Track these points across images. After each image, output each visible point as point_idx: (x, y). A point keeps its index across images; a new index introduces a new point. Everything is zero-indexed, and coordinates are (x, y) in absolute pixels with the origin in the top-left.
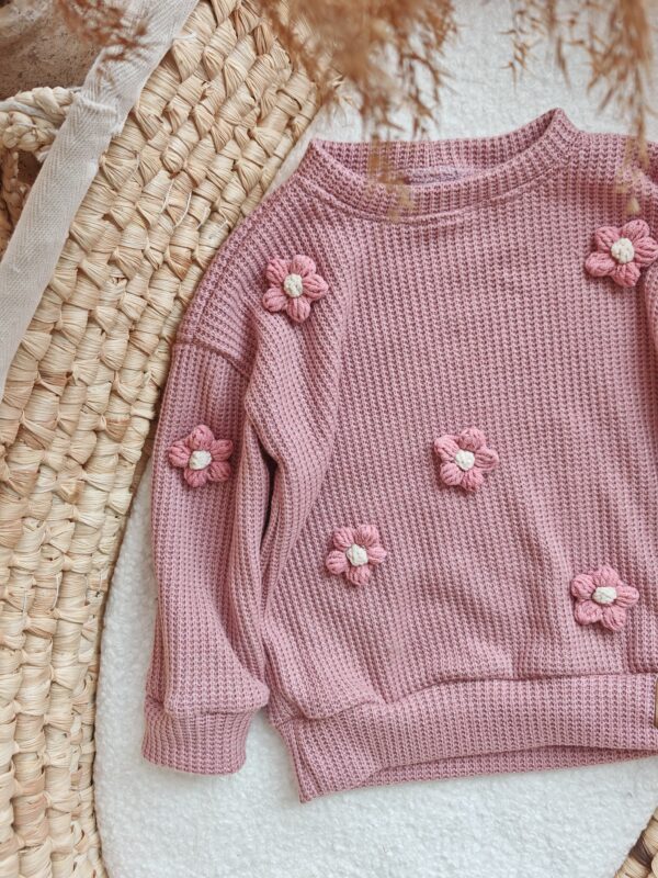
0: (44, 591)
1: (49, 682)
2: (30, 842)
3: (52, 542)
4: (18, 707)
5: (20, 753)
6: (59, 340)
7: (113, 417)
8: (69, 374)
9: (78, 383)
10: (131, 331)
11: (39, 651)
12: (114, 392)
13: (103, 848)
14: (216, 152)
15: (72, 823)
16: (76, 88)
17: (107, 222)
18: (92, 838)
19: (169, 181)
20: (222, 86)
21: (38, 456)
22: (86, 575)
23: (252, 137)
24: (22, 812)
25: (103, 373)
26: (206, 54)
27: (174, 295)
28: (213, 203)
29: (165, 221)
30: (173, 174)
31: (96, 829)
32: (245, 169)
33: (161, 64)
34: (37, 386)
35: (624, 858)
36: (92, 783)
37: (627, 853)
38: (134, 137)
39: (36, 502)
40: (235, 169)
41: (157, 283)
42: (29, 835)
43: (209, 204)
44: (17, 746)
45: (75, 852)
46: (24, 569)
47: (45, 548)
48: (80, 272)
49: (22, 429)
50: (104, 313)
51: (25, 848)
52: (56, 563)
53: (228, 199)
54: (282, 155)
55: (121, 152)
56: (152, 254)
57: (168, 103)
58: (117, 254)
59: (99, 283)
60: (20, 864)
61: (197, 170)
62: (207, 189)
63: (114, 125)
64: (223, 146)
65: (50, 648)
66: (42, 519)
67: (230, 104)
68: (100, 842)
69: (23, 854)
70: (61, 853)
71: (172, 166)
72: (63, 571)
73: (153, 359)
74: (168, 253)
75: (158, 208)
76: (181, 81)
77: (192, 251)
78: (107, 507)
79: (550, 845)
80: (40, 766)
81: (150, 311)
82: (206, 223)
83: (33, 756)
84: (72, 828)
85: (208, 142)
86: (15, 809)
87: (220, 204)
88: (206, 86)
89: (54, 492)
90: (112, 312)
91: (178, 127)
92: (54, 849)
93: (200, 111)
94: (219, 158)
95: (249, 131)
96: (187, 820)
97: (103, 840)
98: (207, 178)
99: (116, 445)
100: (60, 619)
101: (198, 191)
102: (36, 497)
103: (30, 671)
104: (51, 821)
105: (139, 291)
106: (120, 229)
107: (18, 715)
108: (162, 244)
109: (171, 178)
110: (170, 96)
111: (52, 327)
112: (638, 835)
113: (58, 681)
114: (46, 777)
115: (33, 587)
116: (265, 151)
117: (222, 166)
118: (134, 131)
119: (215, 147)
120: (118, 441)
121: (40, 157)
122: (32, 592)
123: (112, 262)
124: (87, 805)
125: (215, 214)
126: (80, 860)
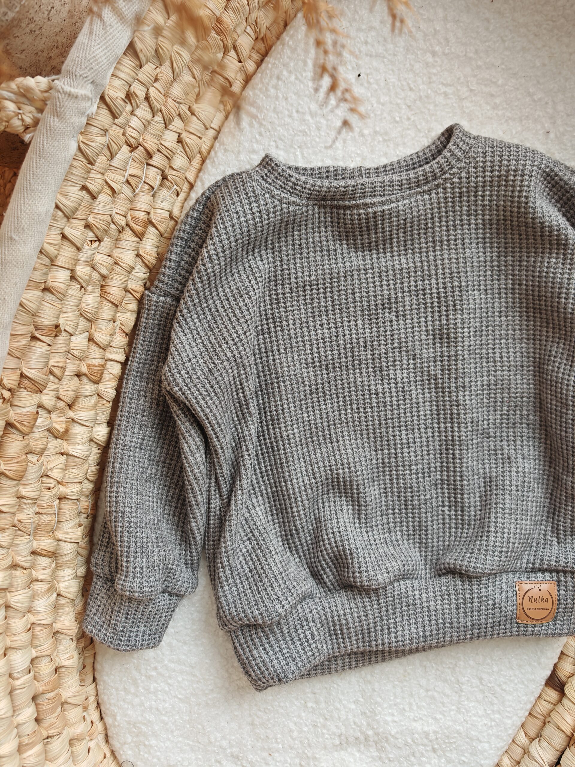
0: (45, 516)
1: (55, 595)
2: (51, 732)
3: (49, 473)
4: (32, 618)
5: (36, 657)
6: (48, 296)
7: (92, 362)
8: (57, 326)
9: (64, 334)
10: (102, 286)
11: (45, 569)
12: (91, 339)
13: (109, 734)
14: (166, 127)
15: (84, 714)
16: (54, 77)
17: (84, 192)
18: (99, 726)
19: (130, 154)
20: (170, 70)
21: (36, 398)
22: (78, 500)
23: (193, 114)
24: (43, 708)
25: (83, 324)
26: (159, 43)
27: (136, 252)
28: (163, 171)
29: (127, 190)
30: (133, 148)
31: (102, 718)
32: (188, 141)
33: (124, 54)
34: (34, 338)
35: (541, 687)
36: (94, 679)
37: (543, 683)
38: (104, 117)
39: (36, 440)
40: (180, 141)
41: (122, 244)
42: (51, 726)
43: (160, 172)
44: (33, 651)
45: (88, 738)
46: (29, 498)
47: (44, 479)
48: (64, 237)
49: (22, 376)
50: (82, 271)
51: (48, 738)
52: (53, 492)
53: (175, 167)
54: (216, 127)
55: (94, 130)
56: (117, 218)
57: (130, 86)
58: (90, 219)
59: (79, 245)
60: (46, 751)
61: (151, 144)
62: (157, 160)
63: (90, 107)
64: (171, 121)
65: (54, 565)
66: (41, 453)
67: (175, 85)
68: (106, 729)
69: (47, 743)
70: (78, 740)
71: (132, 141)
72: (59, 499)
73: (120, 309)
74: (129, 217)
75: (122, 178)
76: (141, 67)
77: (149, 213)
78: (91, 440)
79: (481, 683)
80: (54, 667)
81: (117, 268)
82: (158, 189)
83: (48, 659)
84: (84, 717)
85: (159, 118)
86: (36, 705)
87: (170, 173)
88: (158, 70)
89: (49, 430)
90: (88, 270)
91: (138, 107)
92: (71, 736)
93: (153, 92)
94: (167, 132)
95: (190, 107)
96: (180, 699)
97: (108, 727)
98: (158, 150)
99: (96, 386)
100: (59, 540)
101: (151, 162)
102: (35, 435)
103: (39, 587)
104: (66, 713)
105: (107, 251)
106: (94, 198)
107: (33, 624)
108: (125, 209)
109: (131, 151)
110: (132, 80)
111: (43, 286)
112: (551, 667)
113: (62, 593)
114: (59, 677)
115: (37, 513)
116: (204, 125)
117: (170, 139)
118: (104, 112)
119: (165, 123)
120: (97, 383)
121: (27, 138)
122: (36, 518)
123: (88, 226)
124: (92, 699)
125: (165, 181)
126: (92, 744)
